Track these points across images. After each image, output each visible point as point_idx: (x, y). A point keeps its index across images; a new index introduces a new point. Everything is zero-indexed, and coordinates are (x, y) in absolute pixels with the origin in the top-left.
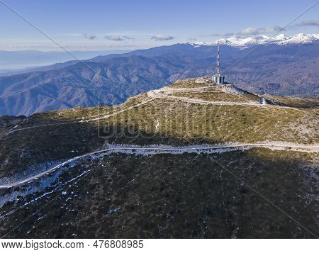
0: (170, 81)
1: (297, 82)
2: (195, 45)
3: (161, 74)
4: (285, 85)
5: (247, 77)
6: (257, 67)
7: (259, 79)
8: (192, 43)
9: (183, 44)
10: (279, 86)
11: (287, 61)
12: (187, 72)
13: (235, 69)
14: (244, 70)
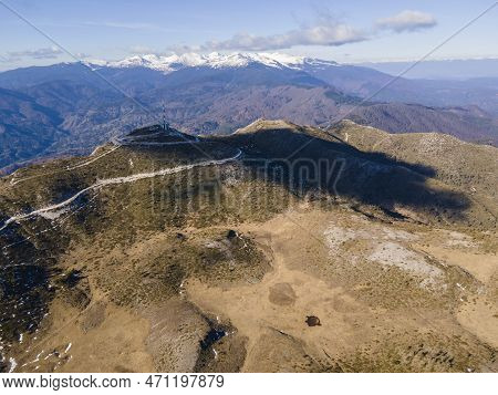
0: (65, 128)
1: (235, 118)
2: (93, 66)
3: (45, 120)
4: (222, 122)
5: (178, 115)
6: (189, 101)
7: (193, 117)
8: (86, 61)
9: (71, 65)
10: (216, 125)
11: (223, 91)
12: (90, 112)
13: (160, 104)
14: (172, 105)
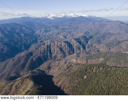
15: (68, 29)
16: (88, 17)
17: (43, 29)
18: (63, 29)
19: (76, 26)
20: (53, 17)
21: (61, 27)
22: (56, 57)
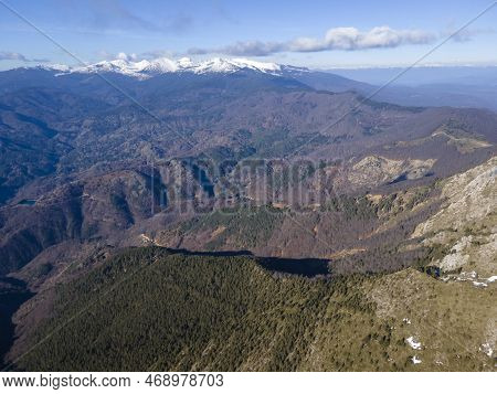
6: (195, 109)
15: (186, 118)
16: (277, 71)
17: (88, 122)
18: (168, 119)
19: (216, 107)
20: (143, 71)
21: (163, 112)
22: (95, 228)
